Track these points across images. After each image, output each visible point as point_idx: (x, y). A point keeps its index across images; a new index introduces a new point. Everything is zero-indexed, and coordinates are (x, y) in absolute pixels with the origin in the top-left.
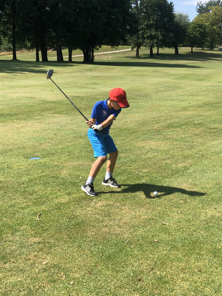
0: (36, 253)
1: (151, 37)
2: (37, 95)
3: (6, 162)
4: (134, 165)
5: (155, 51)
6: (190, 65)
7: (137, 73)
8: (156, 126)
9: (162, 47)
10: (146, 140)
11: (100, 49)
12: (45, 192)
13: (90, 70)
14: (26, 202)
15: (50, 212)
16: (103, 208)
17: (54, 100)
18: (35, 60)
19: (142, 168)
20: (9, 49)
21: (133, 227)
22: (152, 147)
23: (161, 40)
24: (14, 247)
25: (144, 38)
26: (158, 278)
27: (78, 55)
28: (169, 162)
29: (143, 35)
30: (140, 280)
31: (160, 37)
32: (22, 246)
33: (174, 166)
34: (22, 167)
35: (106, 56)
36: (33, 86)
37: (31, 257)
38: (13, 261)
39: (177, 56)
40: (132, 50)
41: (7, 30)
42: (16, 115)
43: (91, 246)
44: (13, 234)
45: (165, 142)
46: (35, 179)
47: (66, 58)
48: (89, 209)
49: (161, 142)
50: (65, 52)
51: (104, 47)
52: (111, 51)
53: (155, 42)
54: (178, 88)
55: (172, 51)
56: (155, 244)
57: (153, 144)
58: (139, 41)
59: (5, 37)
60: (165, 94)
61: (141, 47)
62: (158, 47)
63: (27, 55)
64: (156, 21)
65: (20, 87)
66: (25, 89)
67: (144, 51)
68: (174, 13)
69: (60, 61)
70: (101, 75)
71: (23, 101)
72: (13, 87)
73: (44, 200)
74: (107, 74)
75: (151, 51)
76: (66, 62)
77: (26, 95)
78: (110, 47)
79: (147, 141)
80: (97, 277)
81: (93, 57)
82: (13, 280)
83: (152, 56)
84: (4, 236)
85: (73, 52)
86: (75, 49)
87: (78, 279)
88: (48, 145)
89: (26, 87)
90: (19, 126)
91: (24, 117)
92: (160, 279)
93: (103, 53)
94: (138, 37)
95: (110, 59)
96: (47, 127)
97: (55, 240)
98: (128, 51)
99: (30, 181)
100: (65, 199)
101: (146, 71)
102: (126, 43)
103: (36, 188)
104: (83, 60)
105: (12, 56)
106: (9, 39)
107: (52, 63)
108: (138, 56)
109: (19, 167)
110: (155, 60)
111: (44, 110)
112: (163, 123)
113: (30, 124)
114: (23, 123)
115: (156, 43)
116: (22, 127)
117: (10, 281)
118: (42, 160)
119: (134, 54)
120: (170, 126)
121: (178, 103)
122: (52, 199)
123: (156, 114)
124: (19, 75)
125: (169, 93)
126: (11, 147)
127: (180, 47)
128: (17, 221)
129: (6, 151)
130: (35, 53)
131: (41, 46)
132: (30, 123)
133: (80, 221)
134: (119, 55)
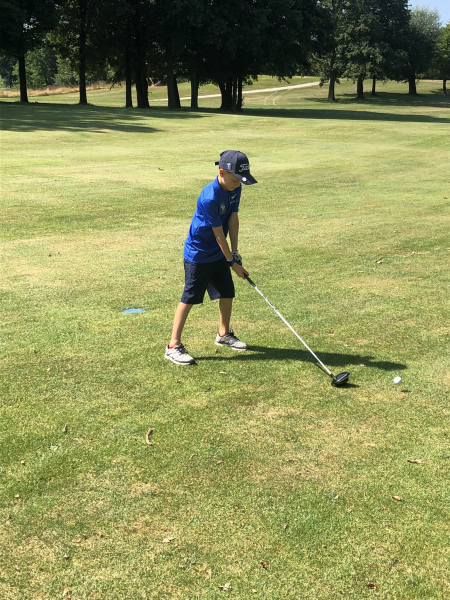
0: (147, 517)
1: (361, 59)
2: (131, 178)
3: (76, 318)
4: (340, 330)
5: (367, 87)
6: (441, 116)
7: (331, 133)
8: (378, 246)
9: (382, 78)
10: (359, 275)
11: (255, 83)
12: (157, 383)
13: (235, 126)
14: (121, 405)
15: (171, 428)
16: (280, 421)
17: (165, 187)
18: (123, 104)
19: (356, 336)
20: (71, 82)
21: (348, 465)
22: (373, 291)
23: (381, 65)
24: (101, 502)
25: (345, 60)
26: (410, 582)
27: (211, 95)
28: (411, 323)
29: (343, 53)
30: (371, 586)
31: (380, 59)
32: (118, 500)
33: (424, 334)
34: (108, 329)
35: (267, 98)
36: (122, 158)
37: (138, 525)
38: (100, 533)
39: (413, 97)
40: (321, 85)
41: (68, 45)
42: (91, 218)
43: (261, 507)
44: (98, 474)
45: (400, 280)
46: (136, 355)
47: (185, 100)
48: (252, 422)
49: (392, 281)
50: (184, 88)
51: (262, 78)
52: (276, 86)
53: (368, 67)
54: (420, 164)
55: (402, 87)
56: (396, 506)
57: (375, 285)
58: (335, 66)
59: (63, 57)
60: (393, 177)
61: (340, 79)
62: (374, 78)
63: (108, 95)
64: (371, 26)
65: (95, 160)
66: (105, 164)
67: (346, 86)
68: (409, 8)
69: (174, 108)
70: (259, 136)
71: (104, 190)
72: (83, 160)
73: (156, 400)
74: (271, 135)
75: (360, 87)
76: (186, 109)
77: (109, 177)
78: (276, 78)
79: (362, 279)
80: (278, 576)
81: (240, 100)
82: (103, 575)
83: (361, 97)
84: (80, 476)
85: (201, 89)
86: (204, 81)
87: (239, 578)
88: (158, 282)
89: (108, 159)
90: (98, 242)
91: (106, 222)
92: (415, 584)
93: (260, 91)
94: (333, 59)
95: (274, 102)
96: (154, 245)
97: (185, 489)
98: (312, 87)
99: (126, 359)
100: (200, 400)
101: (351, 129)
102: (307, 70)
103: (140, 375)
104: (219, 105)
105: (78, 95)
106: (73, 61)
107: (158, 112)
108: (332, 98)
109: (103, 328)
110: (367, 105)
111: (147, 209)
112: (391, 240)
113: (119, 238)
114: (104, 236)
115: (371, 70)
116: (104, 244)
117: (97, 578)
118: (148, 315)
119: (324, 92)
120: (407, 246)
121: (420, 197)
122: (174, 398)
123: (377, 220)
124: (92, 135)
125: (400, 175)
126: (84, 285)
127: (419, 78)
128: (105, 444)
129: (75, 295)
130: (123, 89)
131: (136, 76)
132: (120, 235)
133: (233, 449)
134: (293, 96)
